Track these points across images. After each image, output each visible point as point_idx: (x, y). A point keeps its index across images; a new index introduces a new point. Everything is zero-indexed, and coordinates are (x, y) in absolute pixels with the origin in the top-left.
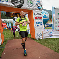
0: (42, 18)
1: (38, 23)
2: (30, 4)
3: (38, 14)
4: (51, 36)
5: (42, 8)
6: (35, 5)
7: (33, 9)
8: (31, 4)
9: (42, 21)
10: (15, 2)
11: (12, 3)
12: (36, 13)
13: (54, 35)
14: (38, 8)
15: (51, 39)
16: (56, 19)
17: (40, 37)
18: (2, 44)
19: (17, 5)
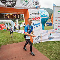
2: (24, 2)
6: (30, 3)
7: (29, 8)
10: (5, 1)
13: (54, 37)
15: (51, 42)
17: (38, 40)
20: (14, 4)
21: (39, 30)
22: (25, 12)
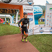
0: (33, 14)
3: (28, 10)
5: (33, 3)
7: (23, 5)
14: (28, 3)
16: (48, 14)
17: (31, 33)
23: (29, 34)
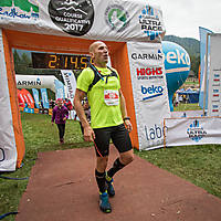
1: (148, 90)
4: (196, 138)
6: (135, 22)
8: (121, 19)
9: (163, 83)
10: (62, 16)
11: (54, 21)
12: (138, 52)
13: (208, 132)
14: (146, 35)
15: (199, 147)
18: (17, 168)
19: (69, 27)
20: (87, 28)
21: (159, 107)
22: (117, 51)
23: (151, 144)
